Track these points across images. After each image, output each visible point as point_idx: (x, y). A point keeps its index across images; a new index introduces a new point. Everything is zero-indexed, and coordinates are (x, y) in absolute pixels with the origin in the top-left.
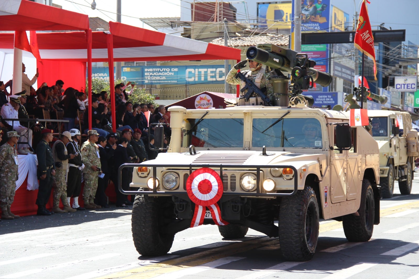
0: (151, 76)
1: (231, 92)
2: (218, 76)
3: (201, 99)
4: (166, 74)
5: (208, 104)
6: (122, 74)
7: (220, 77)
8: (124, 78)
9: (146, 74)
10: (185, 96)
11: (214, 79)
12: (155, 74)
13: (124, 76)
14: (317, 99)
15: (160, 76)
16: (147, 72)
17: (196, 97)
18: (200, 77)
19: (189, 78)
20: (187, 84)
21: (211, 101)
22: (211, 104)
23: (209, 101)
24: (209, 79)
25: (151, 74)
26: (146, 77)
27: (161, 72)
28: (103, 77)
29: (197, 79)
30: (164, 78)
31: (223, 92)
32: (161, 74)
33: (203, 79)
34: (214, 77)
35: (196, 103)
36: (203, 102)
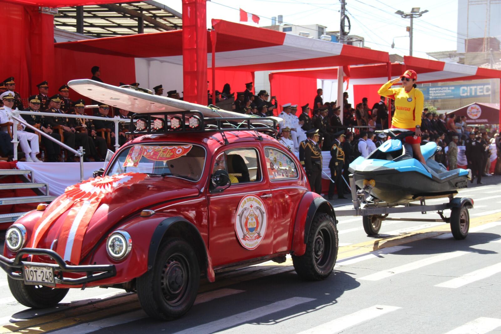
0: (434, 93)
1: (495, 102)
2: (485, 91)
3: (472, 108)
4: (445, 91)
5: (477, 112)
7: (487, 92)
9: (430, 92)
10: (460, 106)
11: (482, 94)
12: (437, 92)
15: (441, 93)
16: (432, 90)
17: (468, 107)
18: (471, 93)
19: (463, 93)
20: (462, 98)
21: (480, 110)
22: (479, 111)
23: (478, 109)
24: (479, 94)
25: (435, 92)
26: (430, 94)
27: (442, 90)
29: (469, 94)
30: (444, 94)
31: (489, 102)
32: (442, 92)
33: (473, 94)
34: (483, 92)
35: (468, 111)
36: (473, 110)
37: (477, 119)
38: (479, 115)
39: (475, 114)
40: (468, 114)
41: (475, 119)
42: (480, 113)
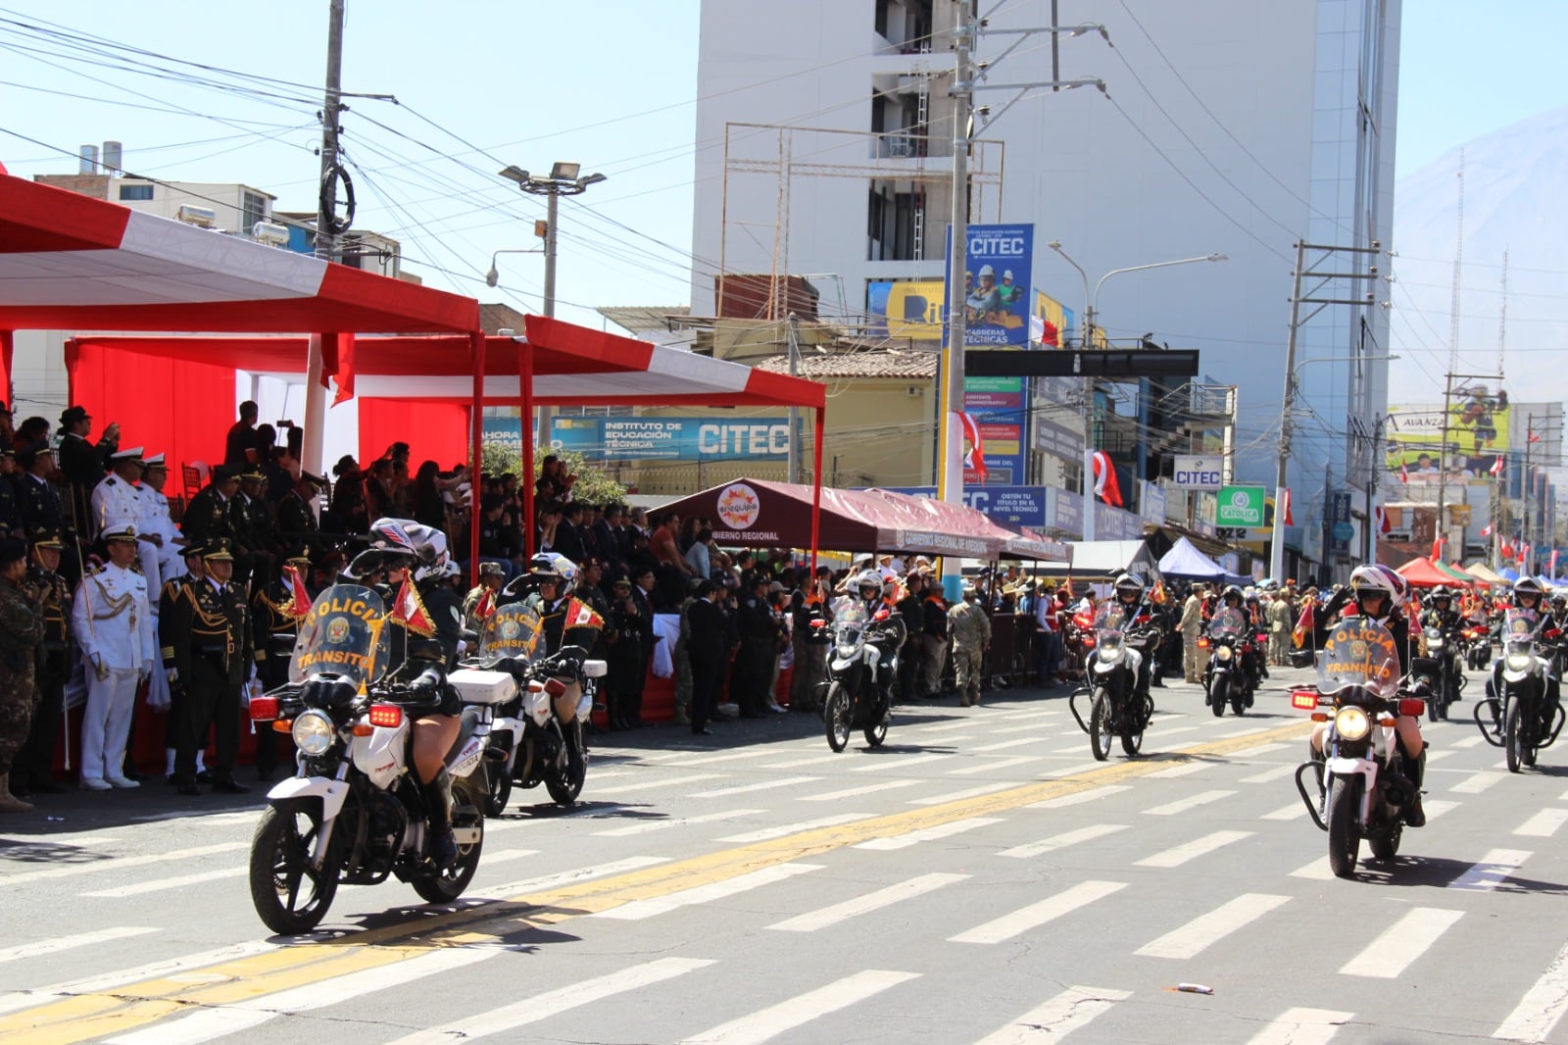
0: (620, 439)
1: (801, 482)
2: (772, 443)
3: (733, 495)
4: (653, 435)
5: (747, 508)
6: (552, 434)
7: (779, 444)
8: (556, 444)
9: (608, 435)
10: (696, 487)
11: (764, 450)
12: (628, 435)
13: (557, 438)
14: (999, 502)
15: (640, 439)
16: (612, 430)
17: (721, 490)
18: (731, 446)
19: (707, 446)
20: (703, 459)
21: (756, 501)
22: (754, 507)
23: (750, 500)
24: (753, 450)
25: (621, 435)
26: (608, 442)
27: (643, 431)
28: (510, 441)
29: (724, 449)
30: (650, 445)
31: (784, 480)
32: (644, 436)
33: (738, 449)
34: (765, 444)
35: (720, 504)
36: (736, 502)
38: (753, 516)
39: (742, 513)
40: (721, 514)
41: (741, 531)
42: (757, 511)
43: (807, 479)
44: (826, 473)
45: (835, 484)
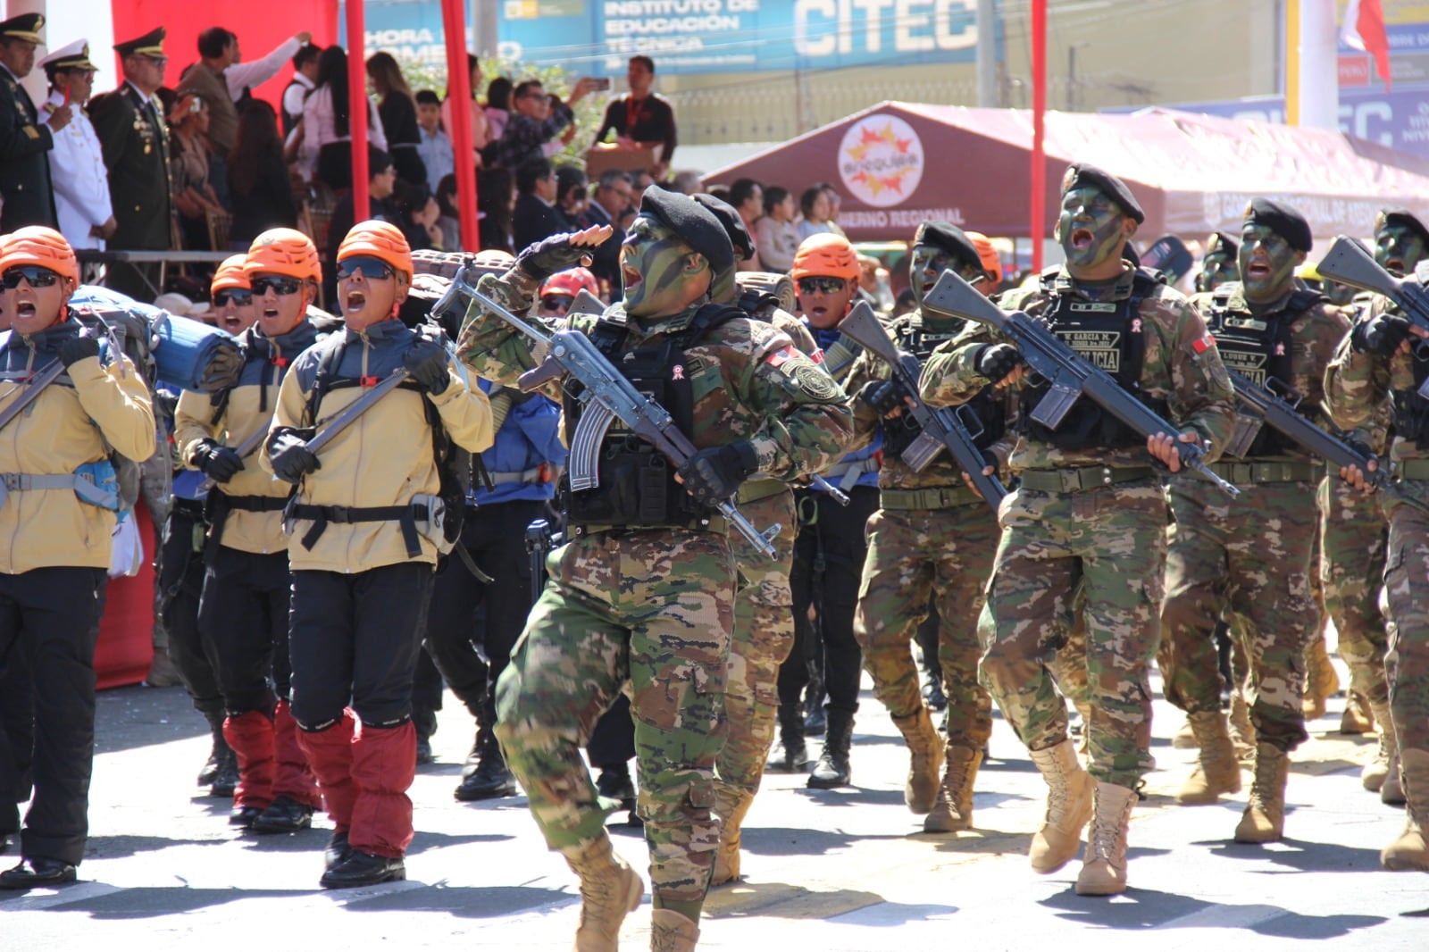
0: (634, 35)
1: (1004, 102)
2: (942, 28)
3: (869, 137)
4: (703, 24)
5: (898, 162)
6: (501, 31)
7: (956, 30)
8: (509, 51)
9: (610, 27)
10: (792, 126)
11: (926, 44)
12: (652, 25)
13: (508, 39)
14: (1413, 121)
15: (675, 33)
16: (618, 17)
17: (841, 131)
18: (859, 33)
19: (811, 40)
20: (803, 69)
21: (916, 148)
22: (913, 159)
23: (902, 146)
24: (905, 43)
25: (635, 26)
26: (612, 42)
27: (681, 17)
28: (416, 47)
29: (845, 45)
30: (695, 44)
31: (970, 102)
32: (682, 25)
33: (873, 43)
34: (928, 30)
35: (844, 158)
36: (877, 152)
37: (899, 207)
38: (911, 179)
39: (888, 173)
40: (846, 178)
41: (887, 210)
42: (919, 167)
43: (1016, 98)
44: (1055, 82)
45: (1073, 103)
